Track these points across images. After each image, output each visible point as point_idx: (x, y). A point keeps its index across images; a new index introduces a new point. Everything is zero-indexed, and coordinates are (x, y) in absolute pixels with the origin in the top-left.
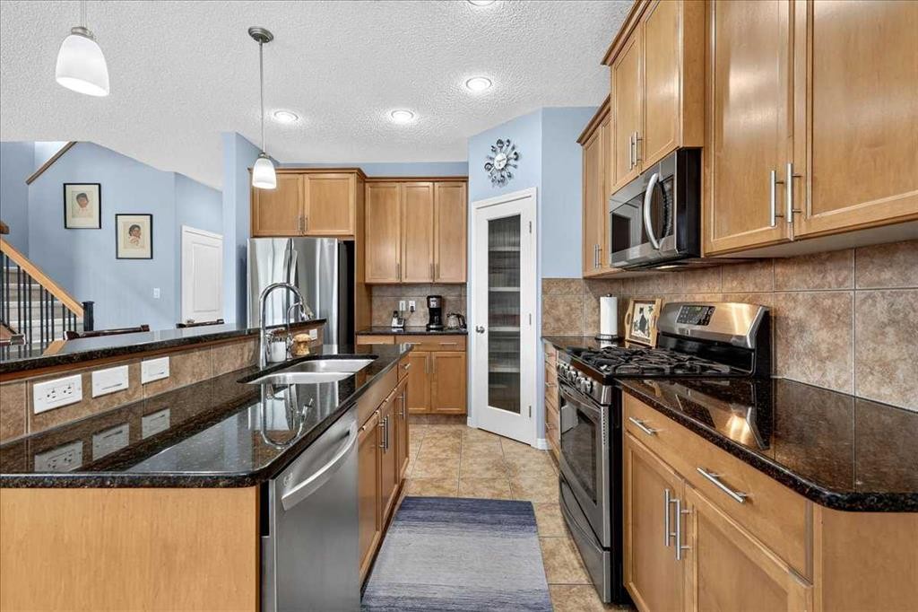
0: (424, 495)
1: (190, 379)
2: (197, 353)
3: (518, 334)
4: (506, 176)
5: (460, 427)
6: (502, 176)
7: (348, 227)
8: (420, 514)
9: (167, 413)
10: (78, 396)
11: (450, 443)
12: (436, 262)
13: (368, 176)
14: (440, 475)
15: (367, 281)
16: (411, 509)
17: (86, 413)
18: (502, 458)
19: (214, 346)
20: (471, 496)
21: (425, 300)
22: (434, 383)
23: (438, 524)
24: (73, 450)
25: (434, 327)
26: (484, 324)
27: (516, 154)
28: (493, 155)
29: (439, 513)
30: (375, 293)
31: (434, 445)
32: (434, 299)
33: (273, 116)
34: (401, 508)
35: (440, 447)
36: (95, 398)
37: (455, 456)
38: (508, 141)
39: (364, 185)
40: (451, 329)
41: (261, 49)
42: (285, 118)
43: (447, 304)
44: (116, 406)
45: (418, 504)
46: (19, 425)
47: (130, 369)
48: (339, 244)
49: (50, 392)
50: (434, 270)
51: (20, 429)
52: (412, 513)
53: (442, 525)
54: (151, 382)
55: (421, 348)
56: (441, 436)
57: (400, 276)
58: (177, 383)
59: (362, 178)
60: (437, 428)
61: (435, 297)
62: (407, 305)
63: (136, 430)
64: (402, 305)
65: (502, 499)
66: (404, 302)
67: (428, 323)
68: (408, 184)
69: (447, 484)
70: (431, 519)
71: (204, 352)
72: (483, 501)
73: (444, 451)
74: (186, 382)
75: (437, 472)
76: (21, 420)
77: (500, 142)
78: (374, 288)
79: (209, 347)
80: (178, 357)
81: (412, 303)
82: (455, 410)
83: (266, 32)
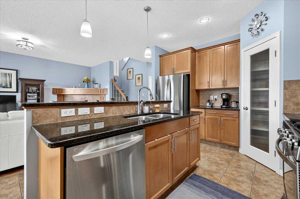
0: (203, 176)
1: (112, 114)
2: (115, 107)
3: (268, 112)
4: (260, 31)
5: (235, 152)
6: (258, 32)
7: (188, 69)
8: (197, 184)
9: (103, 123)
10: (74, 114)
11: (226, 158)
12: (226, 79)
13: (196, 49)
14: (214, 170)
15: (196, 89)
16: (194, 180)
17: (76, 119)
18: (253, 173)
19: (121, 105)
20: (225, 186)
21: (220, 95)
22: (222, 130)
23: (202, 192)
24: (72, 128)
25: (224, 106)
26: (248, 105)
27: (266, 17)
28: (252, 23)
29: (205, 187)
30: (201, 93)
31: (218, 157)
32: (224, 95)
33: (162, 36)
34: (190, 178)
35: (220, 158)
36: (79, 115)
37: (226, 164)
38: (262, 13)
39: (195, 53)
40: (233, 108)
41: (147, 14)
42: (165, 36)
43: (233, 97)
44: (85, 119)
45: (198, 179)
46: (57, 119)
47: (90, 109)
48: (184, 76)
49: (70, 112)
50: (224, 82)
51: (58, 120)
52: (194, 182)
53: (204, 193)
54: (98, 113)
55: (216, 115)
56: (223, 153)
57: (209, 86)
58: (107, 115)
59: (193, 50)
60: (223, 150)
61: (225, 94)
62: (214, 98)
63: (92, 126)
64: (212, 98)
65: (243, 194)
66: (212, 97)
67: (222, 105)
68: (212, 49)
69: (215, 175)
70: (200, 188)
71: (117, 107)
72: (231, 191)
73: (222, 160)
74: (110, 115)
75: (214, 168)
76: (58, 118)
77: (257, 15)
78: (200, 91)
79: (120, 106)
80: (107, 108)
81: (216, 97)
82: (234, 144)
83: (149, 7)
